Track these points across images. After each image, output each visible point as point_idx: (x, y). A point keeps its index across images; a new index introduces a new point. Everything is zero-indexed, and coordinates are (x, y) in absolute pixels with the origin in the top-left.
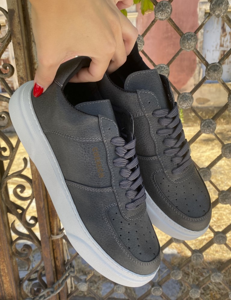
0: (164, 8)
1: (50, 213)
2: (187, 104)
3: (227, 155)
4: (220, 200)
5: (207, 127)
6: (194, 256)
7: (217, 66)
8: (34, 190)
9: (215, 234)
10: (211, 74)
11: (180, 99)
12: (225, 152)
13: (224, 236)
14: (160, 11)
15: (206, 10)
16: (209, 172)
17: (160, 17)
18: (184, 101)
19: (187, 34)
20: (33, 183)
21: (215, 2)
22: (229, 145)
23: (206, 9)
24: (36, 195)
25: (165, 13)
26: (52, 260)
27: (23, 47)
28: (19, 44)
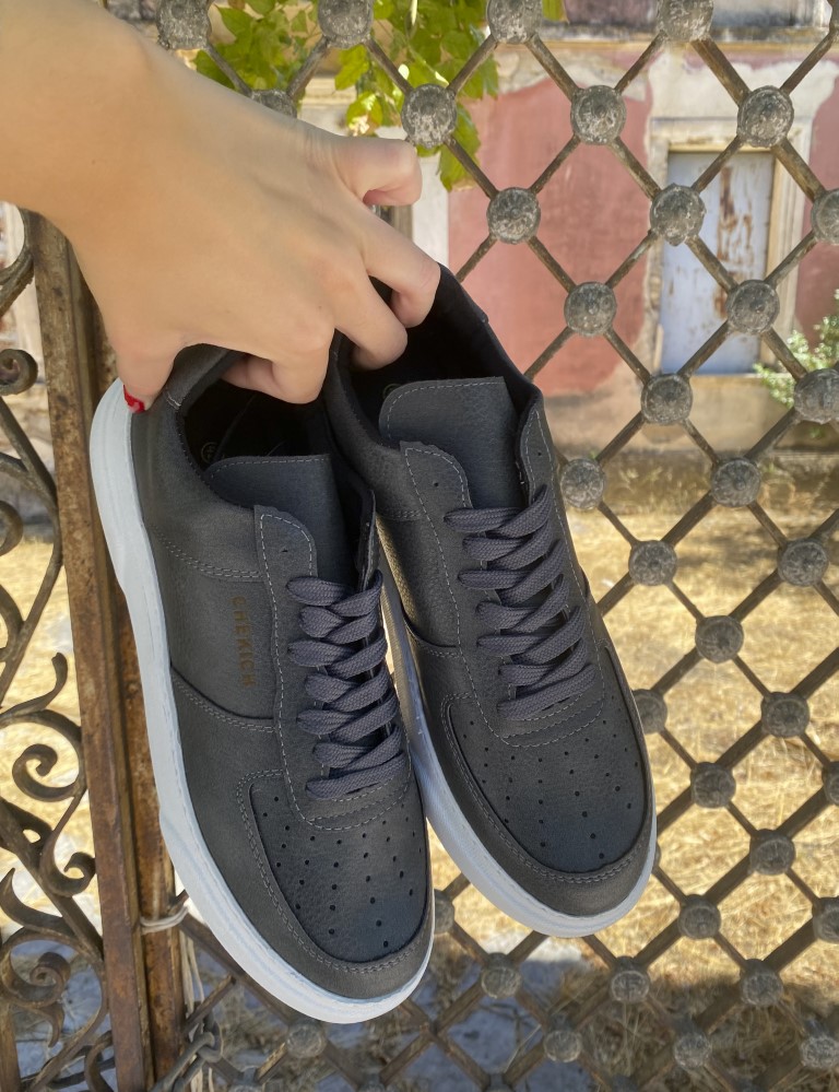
0: (515, 211)
1: (140, 844)
2: (588, 494)
3: (713, 653)
5: (650, 565)
6: (619, 979)
7: (676, 384)
8: (86, 763)
9: (684, 904)
10: (659, 407)
11: (566, 479)
12: (706, 643)
13: (712, 910)
14: (505, 217)
15: (670, 144)
16: (660, 704)
17: (505, 235)
18: (577, 485)
19: (587, 287)
20: (83, 741)
21: (666, 202)
22: (718, 621)
23: (673, 141)
24: (92, 782)
25: (518, 225)
26: (140, 1009)
27: (72, 302)
28: (58, 292)
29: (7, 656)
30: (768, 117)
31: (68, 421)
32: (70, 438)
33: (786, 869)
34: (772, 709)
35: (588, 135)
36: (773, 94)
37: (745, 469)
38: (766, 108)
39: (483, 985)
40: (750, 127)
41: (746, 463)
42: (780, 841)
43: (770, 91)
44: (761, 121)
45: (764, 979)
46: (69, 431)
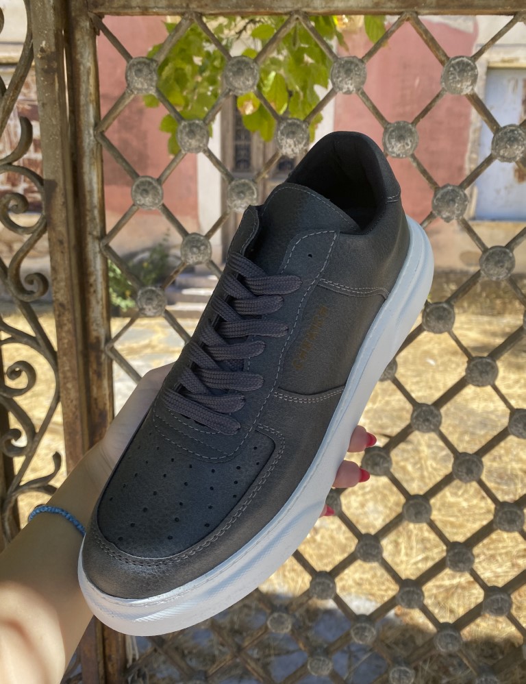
3: (463, 477)
4: (449, 563)
5: (424, 421)
7: (445, 309)
9: (439, 629)
10: (433, 323)
12: (458, 471)
13: (457, 635)
16: (428, 506)
21: (442, 196)
22: (467, 458)
26: (98, 663)
27: (69, 248)
28: (61, 242)
29: (26, 453)
30: (511, 146)
31: (65, 318)
32: (66, 328)
33: (507, 614)
34: (500, 514)
35: (393, 152)
36: (515, 130)
37: (488, 364)
38: (509, 139)
39: (309, 667)
40: (500, 150)
41: (489, 361)
42: (503, 597)
43: (514, 128)
44: (506, 148)
45: (489, 680)
46: (65, 325)
